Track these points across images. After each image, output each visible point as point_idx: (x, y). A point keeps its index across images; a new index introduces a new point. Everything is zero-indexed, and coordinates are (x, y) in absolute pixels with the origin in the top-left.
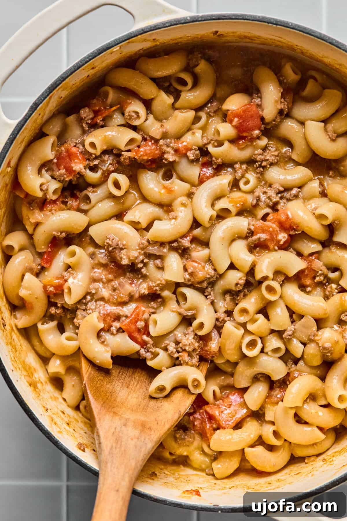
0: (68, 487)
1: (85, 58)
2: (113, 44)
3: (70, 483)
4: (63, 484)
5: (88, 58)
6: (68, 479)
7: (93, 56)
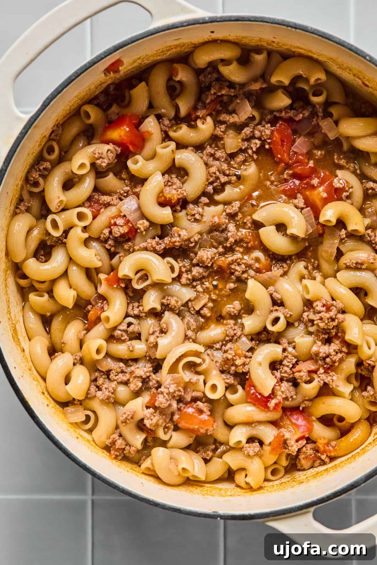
0: (93, 501)
1: (101, 54)
2: (130, 42)
3: (95, 497)
4: (88, 498)
5: (103, 54)
6: (93, 494)
7: (108, 53)
